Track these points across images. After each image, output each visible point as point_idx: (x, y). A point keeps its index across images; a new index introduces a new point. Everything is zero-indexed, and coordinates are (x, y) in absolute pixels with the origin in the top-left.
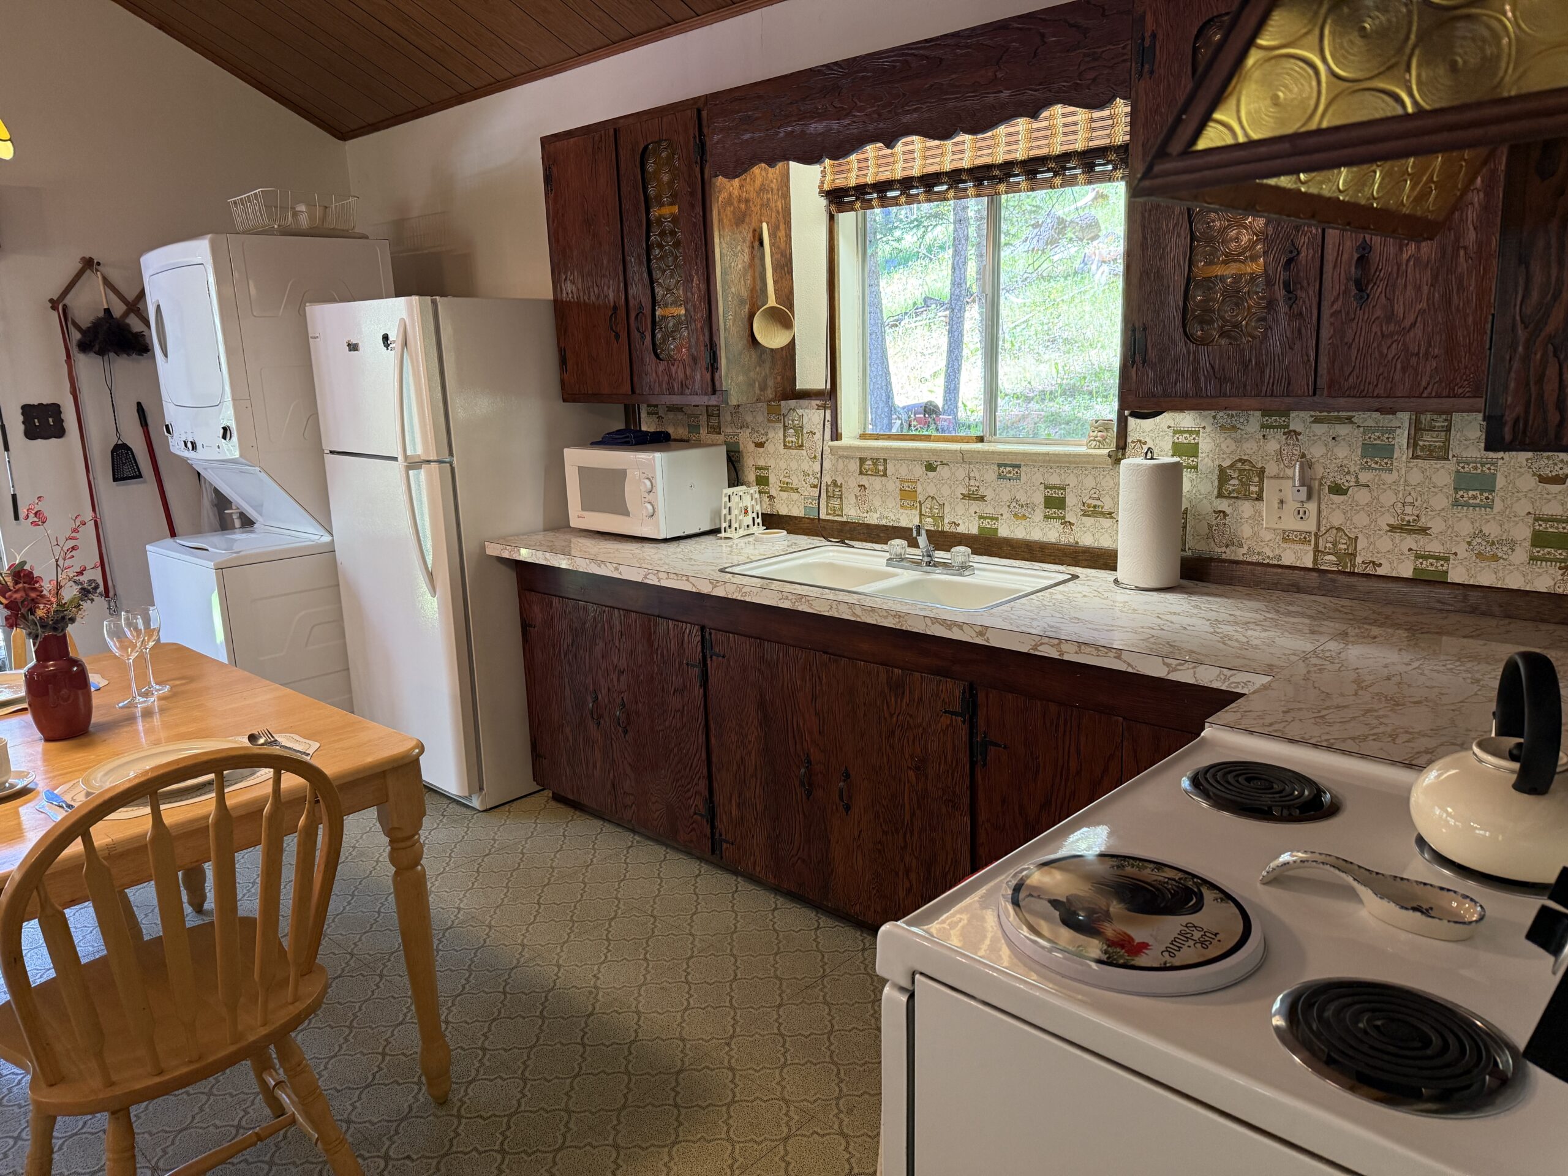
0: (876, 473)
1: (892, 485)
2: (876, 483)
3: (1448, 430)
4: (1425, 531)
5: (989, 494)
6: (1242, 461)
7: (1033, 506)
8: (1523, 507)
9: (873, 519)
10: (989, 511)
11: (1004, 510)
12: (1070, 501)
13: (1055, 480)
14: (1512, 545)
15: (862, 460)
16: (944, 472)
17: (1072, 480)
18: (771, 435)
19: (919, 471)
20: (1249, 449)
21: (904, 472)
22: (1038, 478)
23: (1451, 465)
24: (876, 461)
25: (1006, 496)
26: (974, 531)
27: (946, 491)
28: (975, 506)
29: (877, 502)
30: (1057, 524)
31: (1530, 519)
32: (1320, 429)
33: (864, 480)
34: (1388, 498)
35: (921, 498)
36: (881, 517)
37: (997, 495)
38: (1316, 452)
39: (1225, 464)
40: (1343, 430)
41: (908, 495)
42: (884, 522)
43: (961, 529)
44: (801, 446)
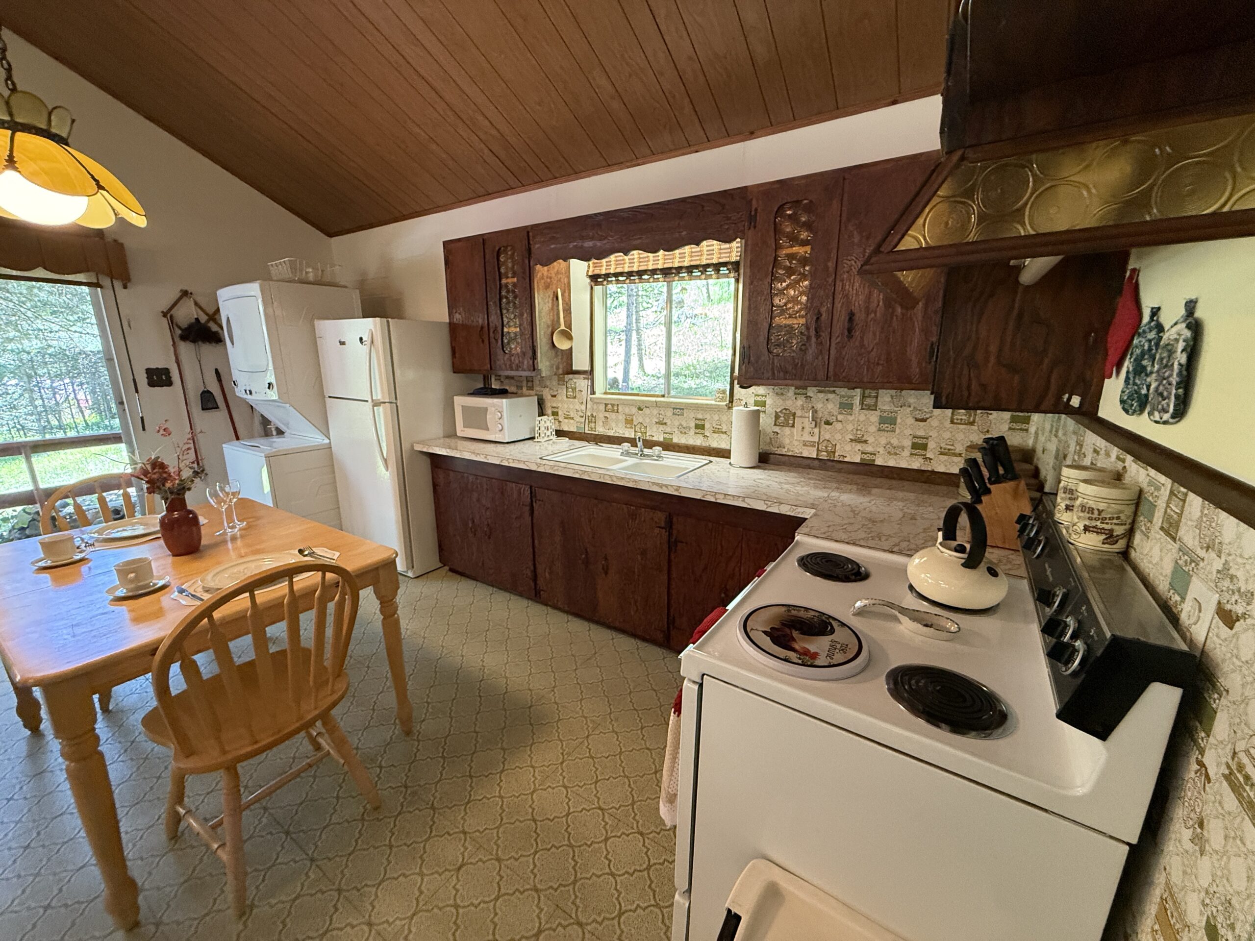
0: (613, 411)
1: (621, 417)
2: (613, 416)
3: (877, 397)
4: (866, 442)
5: (669, 422)
6: (786, 409)
7: (689, 428)
8: (908, 432)
9: (611, 433)
10: (668, 430)
11: (676, 430)
12: (707, 426)
13: (700, 416)
14: (903, 448)
15: (606, 405)
16: (647, 411)
17: (708, 416)
18: (559, 391)
19: (634, 410)
20: (789, 404)
21: (627, 410)
22: (692, 415)
23: (878, 413)
24: (613, 405)
25: (677, 423)
26: (661, 439)
27: (648, 420)
28: (661, 427)
29: (613, 425)
30: (701, 436)
31: (911, 437)
32: (821, 395)
33: (607, 414)
34: (850, 427)
35: (635, 423)
36: (616, 432)
37: (673, 423)
38: (819, 406)
39: (778, 411)
40: (831, 396)
41: (629, 422)
42: (617, 435)
43: (655, 439)
44: (575, 397)
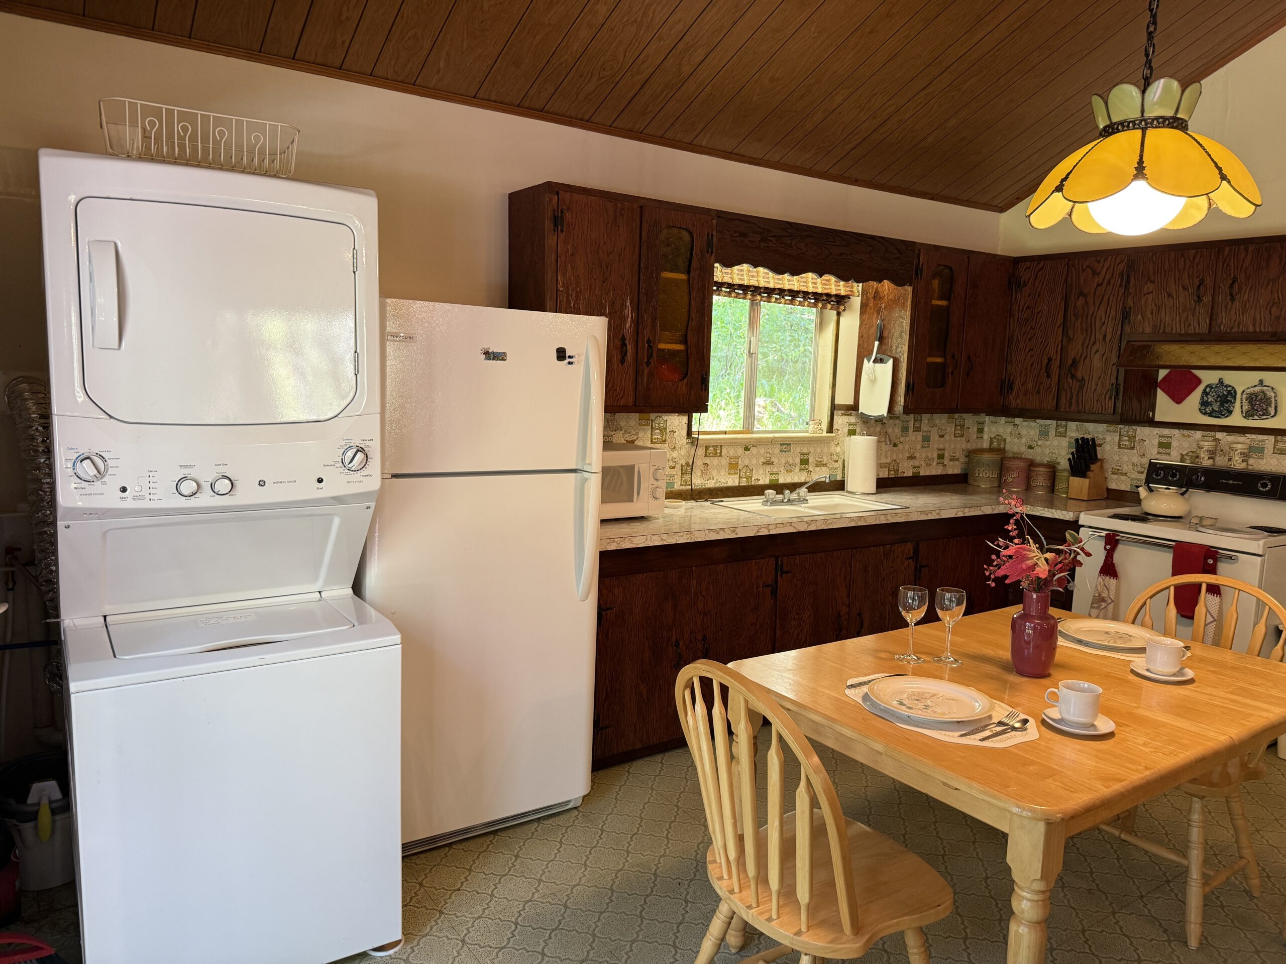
0: (715, 455)
1: (724, 461)
2: (715, 461)
3: (921, 420)
4: (915, 458)
5: (775, 461)
7: (794, 465)
8: (936, 446)
9: (711, 484)
10: (775, 470)
11: (782, 469)
12: (811, 460)
13: (805, 450)
15: (707, 448)
16: (754, 450)
17: (812, 450)
19: (740, 451)
21: (732, 452)
22: (798, 450)
24: (715, 447)
25: (783, 461)
26: (767, 482)
27: (754, 462)
28: (768, 468)
29: (714, 473)
30: (805, 473)
33: (707, 460)
35: (740, 467)
37: (780, 460)
41: (733, 467)
42: (718, 485)
43: (761, 482)
